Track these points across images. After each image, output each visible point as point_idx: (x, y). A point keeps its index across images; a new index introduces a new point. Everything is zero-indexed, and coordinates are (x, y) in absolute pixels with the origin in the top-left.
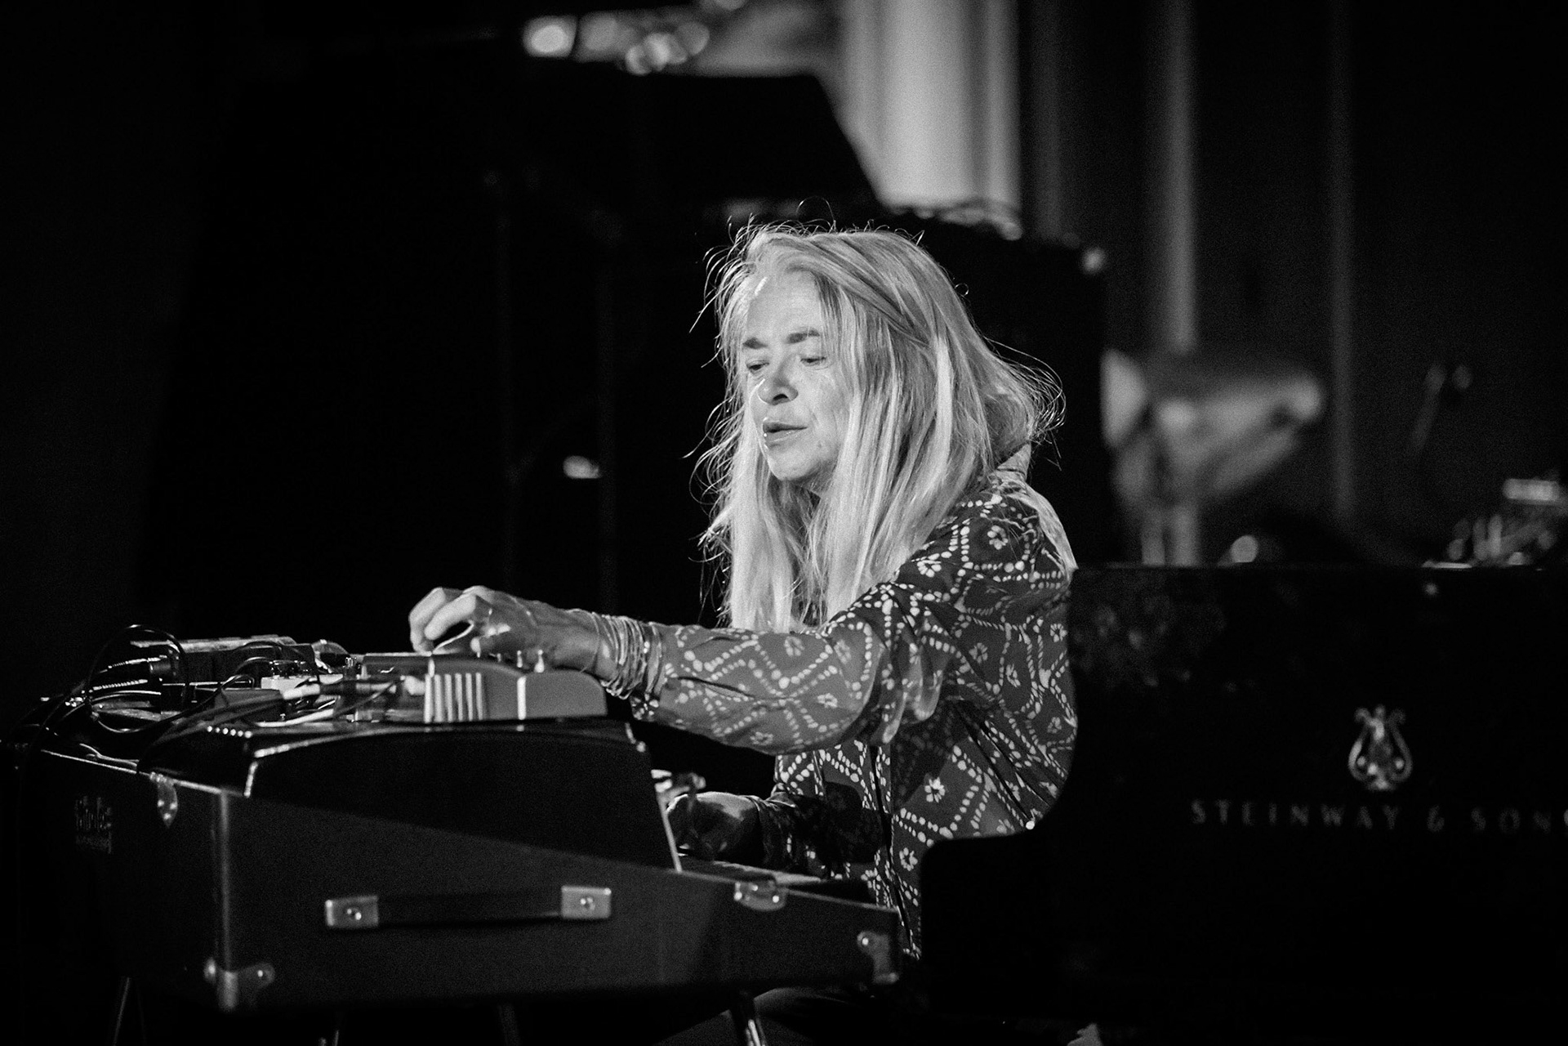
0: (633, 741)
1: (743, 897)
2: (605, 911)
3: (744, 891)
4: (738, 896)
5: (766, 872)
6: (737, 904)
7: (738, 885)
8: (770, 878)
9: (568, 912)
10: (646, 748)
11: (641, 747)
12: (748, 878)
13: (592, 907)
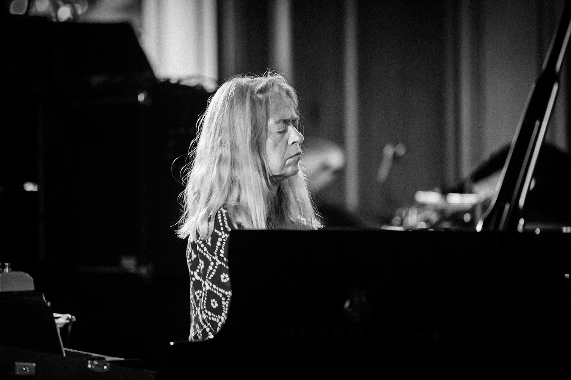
0: (46, 301)
1: (92, 367)
2: (33, 372)
3: (92, 364)
4: (89, 366)
5: (101, 356)
6: (89, 369)
7: (89, 362)
8: (104, 359)
9: (18, 372)
10: (51, 305)
11: (49, 304)
12: (93, 359)
13: (28, 371)
